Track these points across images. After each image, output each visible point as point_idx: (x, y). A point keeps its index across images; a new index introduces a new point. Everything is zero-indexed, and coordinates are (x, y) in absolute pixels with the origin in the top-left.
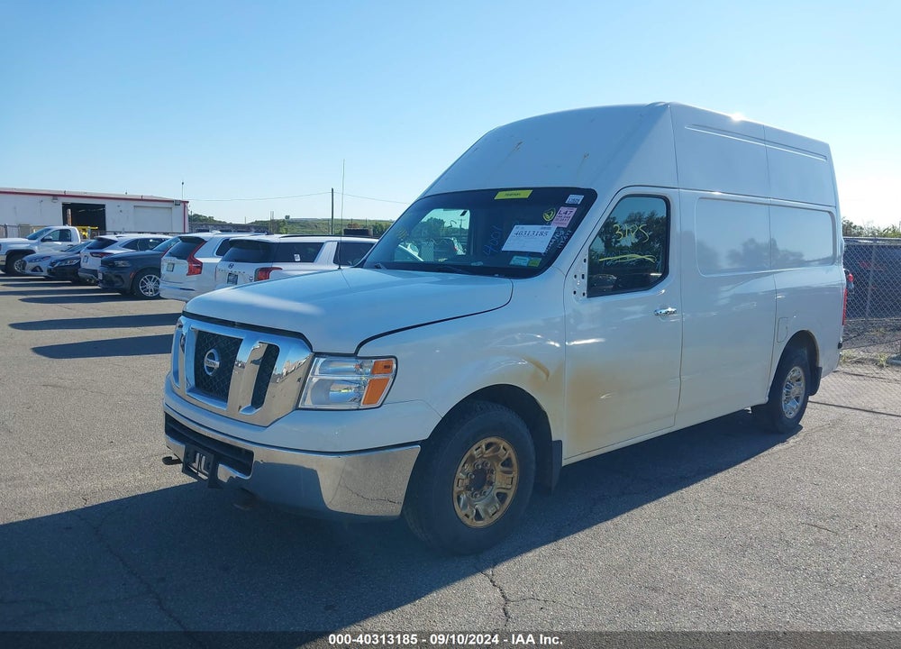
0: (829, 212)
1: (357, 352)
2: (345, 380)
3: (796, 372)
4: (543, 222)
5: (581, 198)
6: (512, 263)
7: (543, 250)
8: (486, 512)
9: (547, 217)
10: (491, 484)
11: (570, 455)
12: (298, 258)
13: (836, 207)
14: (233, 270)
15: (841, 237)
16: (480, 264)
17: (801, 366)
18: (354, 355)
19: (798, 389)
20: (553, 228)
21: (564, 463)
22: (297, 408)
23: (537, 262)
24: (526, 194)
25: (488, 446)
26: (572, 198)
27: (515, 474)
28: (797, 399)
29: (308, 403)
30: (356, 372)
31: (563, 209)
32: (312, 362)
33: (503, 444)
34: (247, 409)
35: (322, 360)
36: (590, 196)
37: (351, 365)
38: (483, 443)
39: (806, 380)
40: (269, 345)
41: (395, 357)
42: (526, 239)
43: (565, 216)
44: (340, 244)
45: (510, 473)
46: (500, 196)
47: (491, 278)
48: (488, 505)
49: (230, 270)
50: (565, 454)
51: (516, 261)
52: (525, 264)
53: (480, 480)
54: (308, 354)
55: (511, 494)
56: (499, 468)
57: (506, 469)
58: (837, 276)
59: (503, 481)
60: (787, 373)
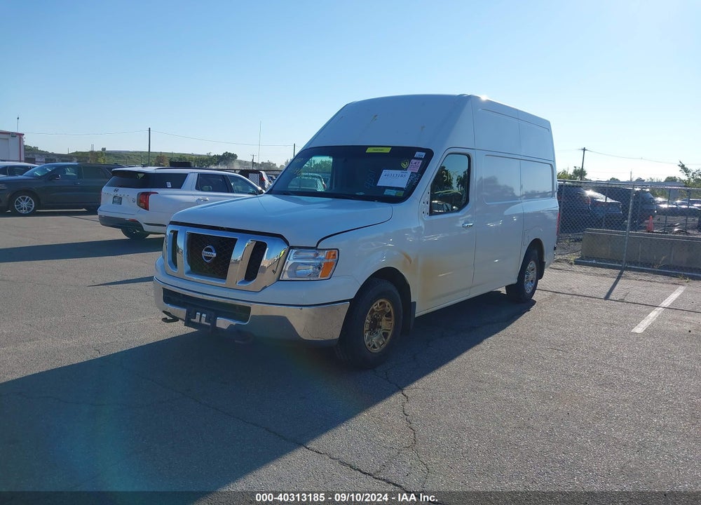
0: (551, 165)
1: (317, 245)
2: (306, 263)
3: (532, 265)
4: (401, 169)
5: (424, 154)
6: (385, 193)
7: (404, 185)
8: (378, 343)
9: (404, 165)
10: (380, 327)
11: (420, 311)
12: (169, 184)
13: (554, 161)
14: (118, 194)
15: (556, 179)
16: (362, 194)
17: (535, 261)
18: (316, 248)
19: (532, 275)
20: (409, 172)
21: (416, 315)
22: (278, 280)
23: (401, 193)
24: (387, 150)
25: (380, 304)
26: (418, 154)
27: (393, 322)
28: (532, 281)
29: (286, 277)
30: (314, 258)
31: (413, 161)
32: (289, 251)
33: (388, 303)
34: (242, 282)
35: (294, 251)
36: (429, 154)
37: (312, 254)
38: (378, 302)
39: (537, 271)
40: (257, 242)
41: (338, 250)
42: (392, 179)
43: (415, 165)
44: (200, 175)
45: (390, 321)
46: (369, 150)
47: (372, 202)
48: (379, 339)
49: (115, 194)
50: (417, 311)
51: (387, 192)
52: (394, 195)
53: (375, 326)
54: (287, 247)
55: (390, 333)
56: (384, 318)
57: (388, 318)
58: (554, 204)
59: (386, 325)
60: (527, 265)
